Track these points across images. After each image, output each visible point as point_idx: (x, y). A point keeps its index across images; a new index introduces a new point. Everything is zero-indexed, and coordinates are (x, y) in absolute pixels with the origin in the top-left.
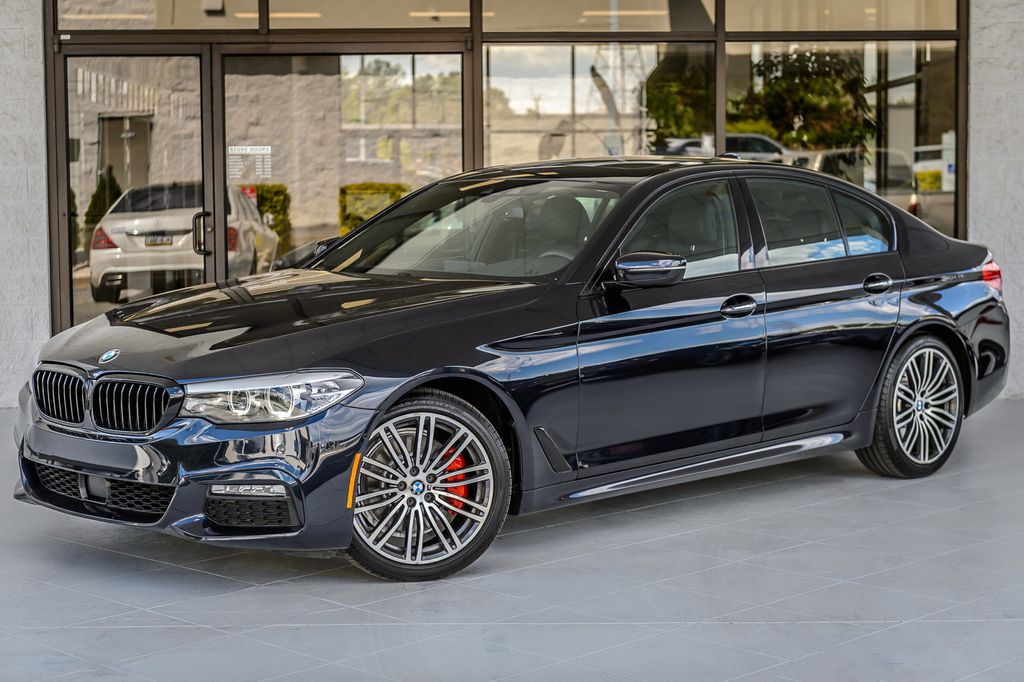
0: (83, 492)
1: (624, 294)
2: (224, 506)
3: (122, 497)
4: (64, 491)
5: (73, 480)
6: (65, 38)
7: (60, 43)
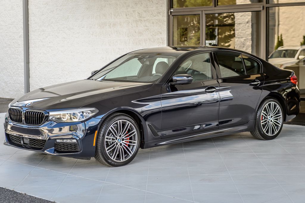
0: (22, 142)
1: (176, 86)
2: (60, 145)
3: (33, 143)
4: (17, 142)
5: (19, 139)
6: (172, 10)
7: (171, 12)
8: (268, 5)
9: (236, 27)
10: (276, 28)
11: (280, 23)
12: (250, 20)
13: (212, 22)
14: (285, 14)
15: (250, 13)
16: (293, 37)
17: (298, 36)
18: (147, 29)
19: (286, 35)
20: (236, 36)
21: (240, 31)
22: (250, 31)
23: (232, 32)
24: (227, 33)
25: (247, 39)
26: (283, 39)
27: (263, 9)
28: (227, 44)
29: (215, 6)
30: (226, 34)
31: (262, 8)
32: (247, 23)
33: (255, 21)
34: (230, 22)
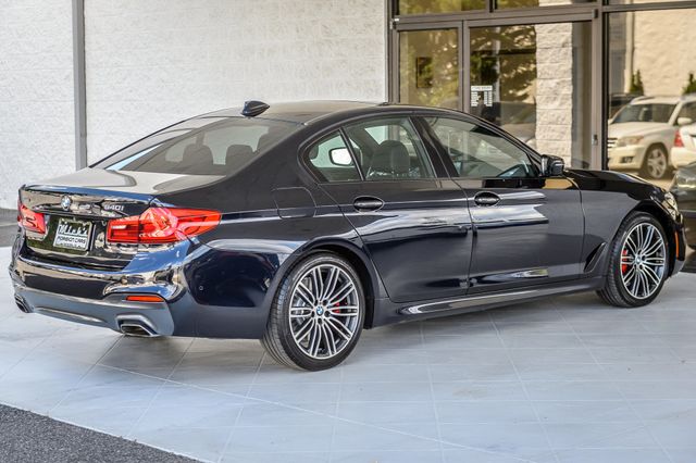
6: (397, 20)
7: (395, 24)
8: (606, 8)
9: (539, 55)
10: (628, 56)
11: (636, 45)
12: (570, 40)
13: (489, 44)
14: (648, 26)
15: (570, 25)
16: (665, 77)
17: (677, 75)
18: (344, 61)
19: (650, 73)
20: (539, 74)
21: (547, 63)
22: (568, 64)
23: (532, 66)
24: (521, 69)
25: (563, 81)
26: (642, 80)
27: (596, 16)
28: (520, 93)
29: (491, 11)
30: (519, 71)
31: (593, 15)
32: (563, 46)
33: (579, 44)
34: (527, 43)
